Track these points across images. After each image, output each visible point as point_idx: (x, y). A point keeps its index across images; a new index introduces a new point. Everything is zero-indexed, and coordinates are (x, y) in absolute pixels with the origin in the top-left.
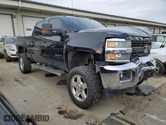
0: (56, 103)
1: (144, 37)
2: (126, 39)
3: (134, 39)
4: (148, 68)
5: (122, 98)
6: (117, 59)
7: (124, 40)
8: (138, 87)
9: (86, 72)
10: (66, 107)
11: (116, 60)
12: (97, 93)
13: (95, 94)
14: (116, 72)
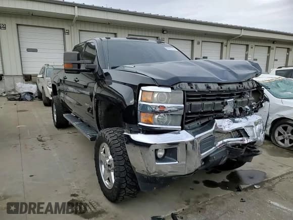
0: (74, 185)
1: (219, 84)
2: (172, 88)
3: (192, 88)
4: (237, 140)
5: (193, 189)
6: (157, 122)
7: (169, 90)
8: (236, 171)
9: (113, 140)
10: (87, 194)
11: (155, 124)
12: (127, 179)
13: (124, 179)
14: (148, 145)
